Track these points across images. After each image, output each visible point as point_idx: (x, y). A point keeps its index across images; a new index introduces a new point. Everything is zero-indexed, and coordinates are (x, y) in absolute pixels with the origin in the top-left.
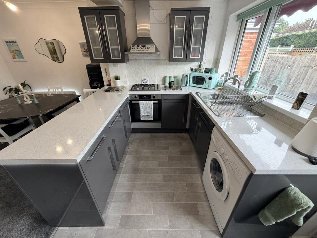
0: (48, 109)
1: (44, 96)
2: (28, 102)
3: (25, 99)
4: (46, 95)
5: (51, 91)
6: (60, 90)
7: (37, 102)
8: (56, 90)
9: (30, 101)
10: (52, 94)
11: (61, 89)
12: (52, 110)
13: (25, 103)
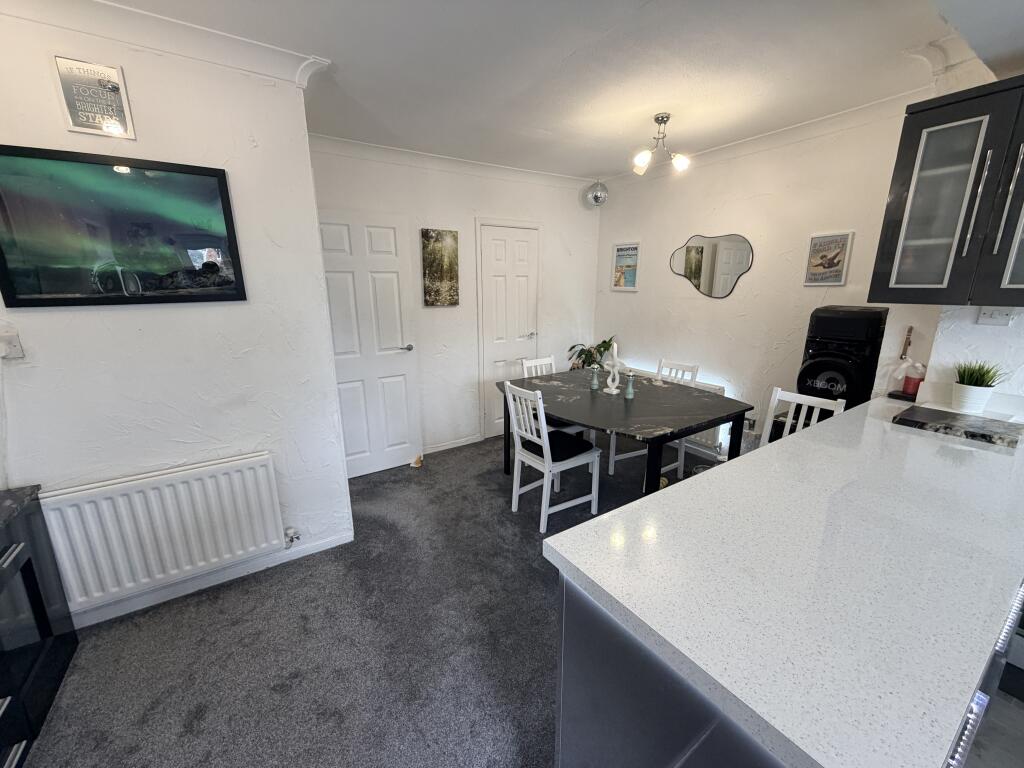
0: (658, 425)
1: (645, 382)
2: (613, 389)
3: (609, 380)
4: (649, 380)
5: (665, 372)
6: (688, 377)
7: (630, 396)
8: (676, 374)
9: (617, 388)
10: (665, 382)
11: (694, 371)
12: (668, 430)
13: (605, 390)
